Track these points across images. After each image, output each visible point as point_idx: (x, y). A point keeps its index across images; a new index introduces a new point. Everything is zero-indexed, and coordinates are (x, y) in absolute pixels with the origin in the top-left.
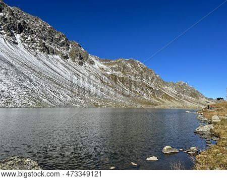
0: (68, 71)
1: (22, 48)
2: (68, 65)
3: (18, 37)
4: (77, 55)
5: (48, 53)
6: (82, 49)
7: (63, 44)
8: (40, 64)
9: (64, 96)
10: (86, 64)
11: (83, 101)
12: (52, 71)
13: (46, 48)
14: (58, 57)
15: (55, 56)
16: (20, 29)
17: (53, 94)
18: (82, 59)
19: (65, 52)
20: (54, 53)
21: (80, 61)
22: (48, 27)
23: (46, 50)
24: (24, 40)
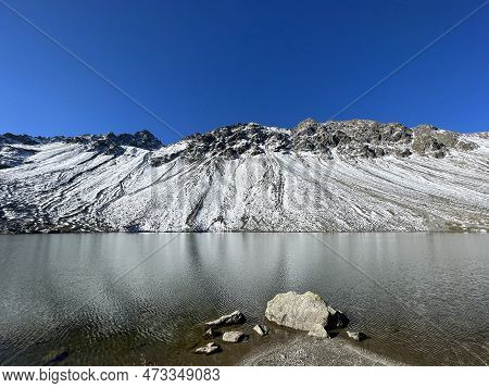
0: (408, 173)
1: (338, 161)
2: (409, 165)
3: (334, 151)
4: (428, 144)
5: (375, 156)
6: (441, 131)
7: (400, 136)
8: (360, 174)
9: (379, 213)
10: (454, 152)
11: (420, 220)
12: (378, 180)
13: (371, 151)
14: (391, 157)
15: (386, 158)
16: (336, 141)
17: (360, 211)
18: (439, 148)
19: (403, 148)
20: (383, 154)
21: (438, 151)
22: (371, 124)
23: (371, 153)
24: (341, 151)
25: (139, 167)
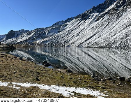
25: (90, 23)
